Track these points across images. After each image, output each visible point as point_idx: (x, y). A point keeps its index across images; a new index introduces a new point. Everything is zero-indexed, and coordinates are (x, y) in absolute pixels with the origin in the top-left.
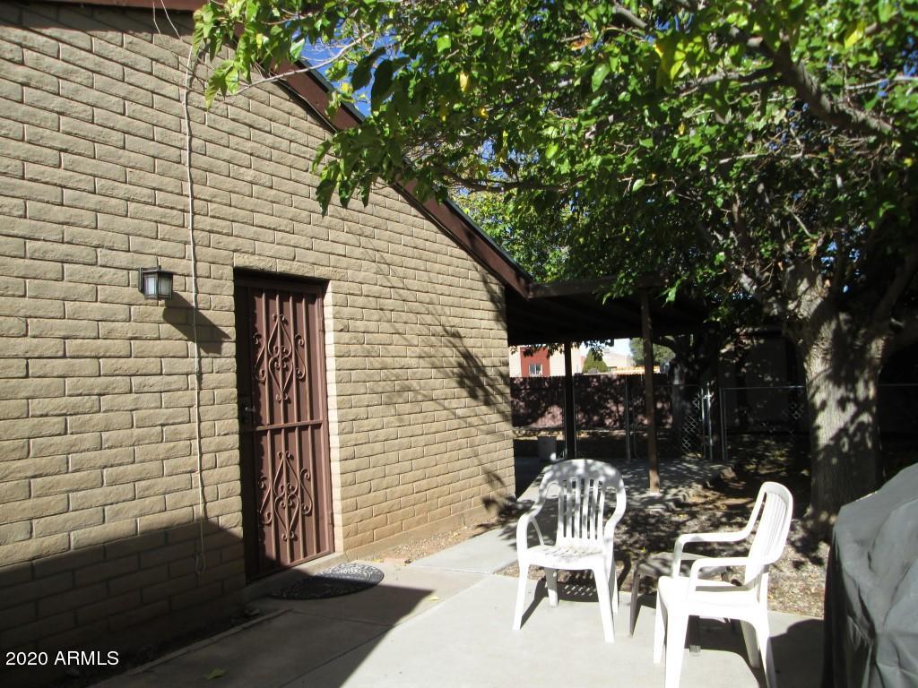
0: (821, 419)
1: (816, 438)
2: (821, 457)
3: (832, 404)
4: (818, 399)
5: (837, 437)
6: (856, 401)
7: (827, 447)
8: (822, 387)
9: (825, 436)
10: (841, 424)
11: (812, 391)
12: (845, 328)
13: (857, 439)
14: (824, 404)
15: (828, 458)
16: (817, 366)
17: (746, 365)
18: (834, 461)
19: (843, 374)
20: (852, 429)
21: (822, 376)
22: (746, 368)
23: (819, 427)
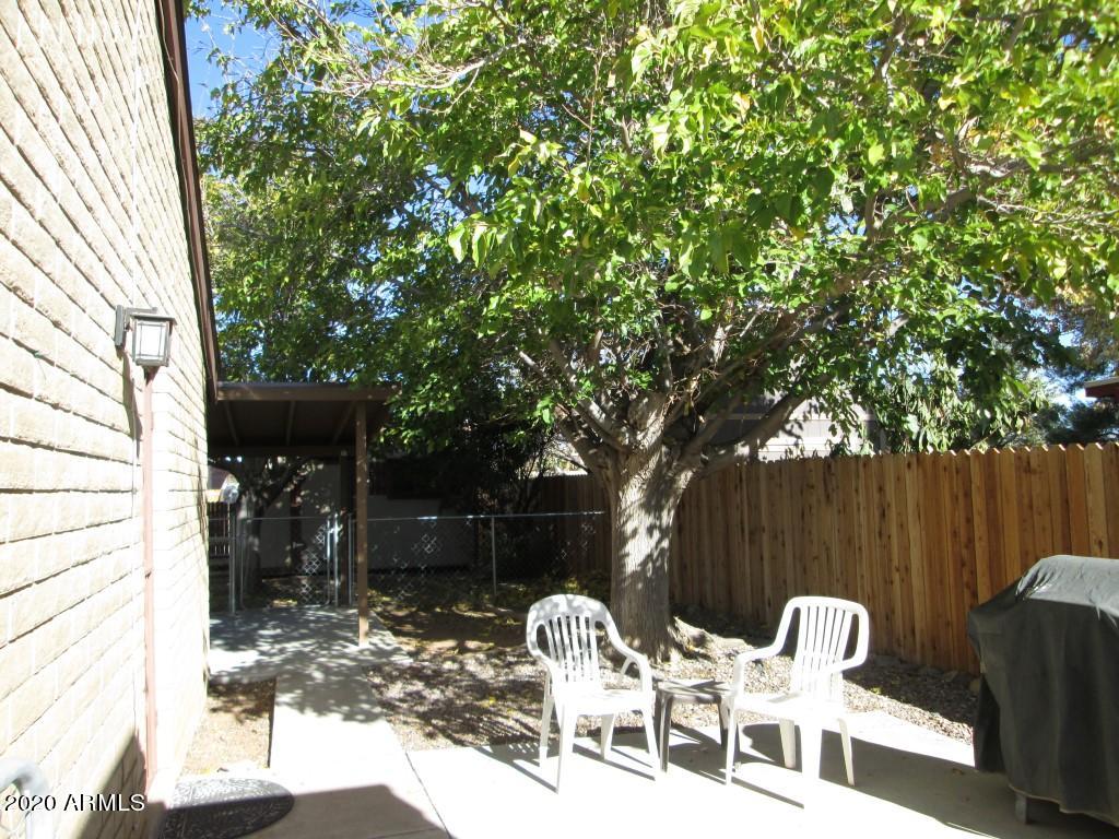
0: (630, 547)
1: (624, 566)
2: (627, 583)
3: (642, 531)
4: (629, 528)
5: (644, 564)
6: (660, 528)
7: (634, 573)
8: (636, 516)
9: (632, 564)
10: (648, 551)
11: (623, 519)
12: (664, 460)
13: (658, 564)
14: (635, 532)
15: (634, 584)
16: (633, 494)
17: (303, 493)
18: (640, 586)
19: (653, 503)
20: (655, 555)
21: (637, 504)
22: (302, 497)
23: (627, 555)
